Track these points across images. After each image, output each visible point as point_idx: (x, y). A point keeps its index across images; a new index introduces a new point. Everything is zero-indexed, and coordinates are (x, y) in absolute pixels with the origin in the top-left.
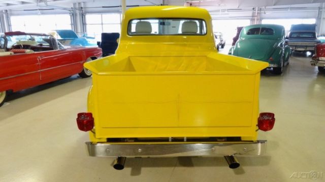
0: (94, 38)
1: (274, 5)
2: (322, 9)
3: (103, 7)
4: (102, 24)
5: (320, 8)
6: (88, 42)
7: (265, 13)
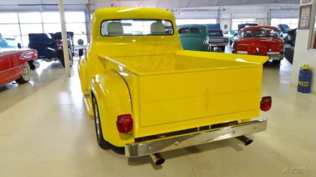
0: (14, 39)
1: (187, 7)
2: (220, 11)
3: (19, 5)
4: (19, 24)
5: (219, 10)
6: (8, 44)
7: (179, 14)
